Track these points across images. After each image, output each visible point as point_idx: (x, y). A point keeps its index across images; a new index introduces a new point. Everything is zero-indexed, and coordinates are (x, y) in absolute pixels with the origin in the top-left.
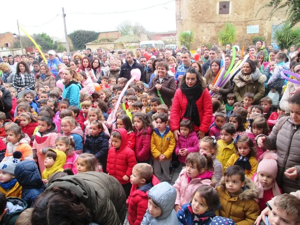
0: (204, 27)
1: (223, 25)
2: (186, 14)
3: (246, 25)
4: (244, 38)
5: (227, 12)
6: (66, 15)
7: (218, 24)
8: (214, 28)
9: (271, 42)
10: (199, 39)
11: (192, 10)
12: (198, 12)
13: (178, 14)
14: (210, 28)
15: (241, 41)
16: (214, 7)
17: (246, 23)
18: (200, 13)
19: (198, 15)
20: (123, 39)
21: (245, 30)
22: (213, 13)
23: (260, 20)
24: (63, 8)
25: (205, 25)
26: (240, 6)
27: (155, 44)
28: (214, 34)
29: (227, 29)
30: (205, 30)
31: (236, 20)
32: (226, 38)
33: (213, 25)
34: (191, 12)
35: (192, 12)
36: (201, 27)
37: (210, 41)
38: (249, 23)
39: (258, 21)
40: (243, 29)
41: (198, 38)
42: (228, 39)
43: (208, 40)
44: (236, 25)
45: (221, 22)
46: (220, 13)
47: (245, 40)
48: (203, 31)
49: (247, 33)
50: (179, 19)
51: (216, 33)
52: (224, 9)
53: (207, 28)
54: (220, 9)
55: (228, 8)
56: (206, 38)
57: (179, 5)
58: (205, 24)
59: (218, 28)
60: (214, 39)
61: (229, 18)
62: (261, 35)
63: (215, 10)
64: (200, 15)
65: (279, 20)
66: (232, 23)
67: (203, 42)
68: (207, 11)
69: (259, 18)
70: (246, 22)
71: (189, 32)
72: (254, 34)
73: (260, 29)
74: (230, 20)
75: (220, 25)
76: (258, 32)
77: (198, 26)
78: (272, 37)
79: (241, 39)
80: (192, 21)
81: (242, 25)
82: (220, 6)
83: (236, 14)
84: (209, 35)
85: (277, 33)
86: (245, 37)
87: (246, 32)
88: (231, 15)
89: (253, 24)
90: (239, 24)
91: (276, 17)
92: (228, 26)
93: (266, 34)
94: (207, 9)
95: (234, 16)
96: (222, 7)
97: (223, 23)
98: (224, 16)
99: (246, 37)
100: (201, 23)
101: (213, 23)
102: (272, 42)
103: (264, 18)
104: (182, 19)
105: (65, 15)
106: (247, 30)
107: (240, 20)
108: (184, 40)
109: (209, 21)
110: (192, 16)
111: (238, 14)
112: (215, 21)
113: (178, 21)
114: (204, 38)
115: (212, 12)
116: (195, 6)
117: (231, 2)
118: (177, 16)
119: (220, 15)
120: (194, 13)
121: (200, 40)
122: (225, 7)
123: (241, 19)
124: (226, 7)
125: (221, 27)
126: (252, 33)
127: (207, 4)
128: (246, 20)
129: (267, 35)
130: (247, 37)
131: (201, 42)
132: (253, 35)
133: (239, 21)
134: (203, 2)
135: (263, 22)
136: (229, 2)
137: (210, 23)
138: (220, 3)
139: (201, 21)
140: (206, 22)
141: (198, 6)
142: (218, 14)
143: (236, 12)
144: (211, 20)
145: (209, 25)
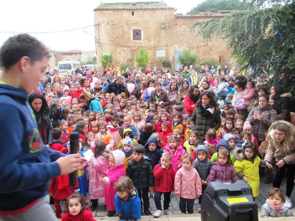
0: (121, 50)
1: (138, 49)
2: (105, 39)
3: (155, 50)
4: (155, 61)
5: (140, 39)
7: (133, 48)
8: (129, 51)
9: (175, 65)
11: (110, 35)
12: (115, 37)
13: (97, 38)
14: (126, 51)
16: (129, 34)
17: (155, 48)
18: (117, 38)
19: (115, 40)
21: (155, 54)
22: (128, 38)
23: (166, 47)
25: (122, 48)
26: (150, 34)
28: (129, 56)
29: (142, 53)
30: (121, 52)
31: (147, 45)
32: (141, 60)
33: (129, 49)
34: (109, 36)
35: (110, 36)
36: (119, 50)
37: (126, 62)
38: (157, 48)
39: (164, 47)
40: (153, 53)
41: (116, 59)
42: (143, 61)
43: (125, 62)
45: (135, 47)
46: (134, 39)
48: (120, 54)
50: (98, 42)
51: (132, 56)
52: (137, 36)
53: (124, 51)
54: (134, 36)
56: (123, 60)
57: (98, 30)
58: (122, 47)
59: (133, 51)
60: (131, 60)
61: (141, 43)
62: (167, 58)
63: (130, 37)
64: (117, 39)
65: (180, 47)
66: (144, 48)
67: (121, 63)
68: (123, 36)
69: (165, 45)
70: (155, 47)
71: (109, 54)
72: (162, 57)
73: (166, 54)
74: (142, 45)
75: (135, 49)
76: (165, 56)
77: (116, 49)
78: (176, 60)
79: (152, 61)
80: (110, 44)
81: (152, 49)
82: (134, 33)
84: (125, 57)
85: (180, 57)
86: (155, 60)
87: (156, 56)
88: (143, 42)
89: (161, 49)
90: (150, 48)
91: (178, 44)
92: (142, 51)
93: (171, 58)
95: (145, 42)
96: (135, 34)
97: (137, 47)
98: (137, 41)
99: (156, 60)
100: (118, 46)
102: (175, 63)
103: (169, 45)
104: (101, 43)
106: (157, 54)
107: (150, 46)
108: (105, 61)
109: (125, 45)
110: (110, 40)
111: (149, 41)
112: (130, 46)
113: (98, 44)
114: (122, 59)
115: (127, 37)
116: (112, 32)
118: (96, 40)
120: (111, 38)
121: (118, 61)
122: (137, 34)
124: (139, 34)
125: (135, 51)
126: (160, 56)
127: (122, 31)
130: (156, 59)
131: (119, 63)
132: (161, 58)
133: (149, 47)
134: (119, 29)
135: (168, 48)
136: (141, 30)
137: (126, 47)
138: (134, 30)
139: (118, 45)
140: (122, 46)
141: (115, 32)
142: (132, 39)
143: (146, 39)
144: (127, 45)
145: (125, 48)
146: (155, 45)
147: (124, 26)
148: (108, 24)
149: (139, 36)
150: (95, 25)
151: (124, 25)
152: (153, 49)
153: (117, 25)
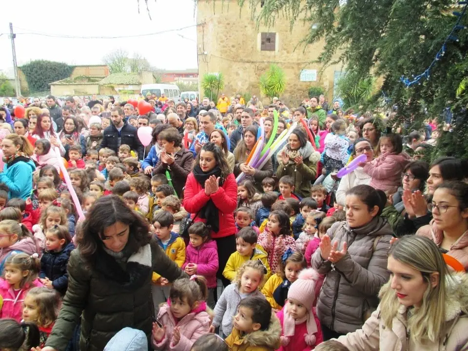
0: (239, 68)
1: (267, 67)
2: (213, 48)
3: (299, 69)
4: (297, 88)
5: (272, 49)
6: (16, 36)
7: (259, 65)
8: (253, 70)
9: (333, 95)
10: (232, 86)
11: (222, 42)
12: (230, 45)
13: (200, 46)
14: (248, 70)
15: (292, 91)
16: (255, 39)
17: (300, 66)
18: (233, 46)
19: (230, 50)
20: (114, 79)
21: (298, 76)
22: (252, 48)
24: (11, 24)
25: (240, 65)
26: (290, 41)
27: (165, 90)
28: (253, 79)
29: (273, 74)
30: (240, 72)
31: (285, 60)
32: (270, 86)
33: (253, 66)
34: (220, 44)
35: (222, 44)
36: (236, 66)
37: (247, 89)
38: (303, 66)
39: (315, 63)
40: (295, 74)
41: (231, 84)
42: (274, 88)
43: (246, 87)
44: (284, 68)
45: (263, 62)
46: (262, 49)
47: (299, 90)
48: (237, 74)
49: (301, 80)
50: (201, 54)
51: (257, 79)
52: (268, 43)
53: (244, 69)
54: (263, 43)
55: (274, 42)
56: (242, 85)
57: (202, 33)
58: (240, 63)
59: (260, 70)
60: (253, 86)
61: (275, 57)
62: (319, 84)
63: (256, 46)
64: (233, 50)
66: (279, 65)
67: (238, 90)
68: (243, 44)
70: (299, 64)
71: (216, 74)
72: (310, 82)
73: (318, 76)
74: (277, 60)
75: (263, 66)
76: (315, 80)
77: (230, 67)
78: (335, 87)
79: (292, 89)
80: (222, 58)
81: (293, 68)
82: (262, 39)
83: (285, 52)
84: (246, 81)
86: (297, 86)
87: (299, 79)
88: (278, 53)
89: (309, 68)
90: (290, 66)
92: (273, 69)
93: (326, 84)
94: (243, 42)
95: (282, 54)
96: (265, 40)
97: (266, 63)
98: (268, 53)
99: (299, 86)
100: (235, 61)
101: (253, 62)
104: (206, 55)
105: (14, 36)
106: (301, 76)
107: (290, 61)
108: (208, 87)
109: (246, 59)
110: (221, 51)
111: (288, 52)
112: (255, 61)
113: (201, 57)
114: (240, 84)
115: (250, 46)
116: (226, 36)
117: (277, 34)
118: (198, 49)
119: (263, 51)
120: (224, 47)
121: (234, 87)
122: (269, 40)
123: (292, 60)
124: (271, 40)
125: (264, 69)
126: (308, 80)
127: (243, 35)
128: (299, 62)
129: (328, 85)
130: (301, 85)
131: (235, 90)
132: (309, 84)
133: (289, 63)
134: (237, 31)
136: (275, 34)
137: (248, 62)
138: (263, 34)
139: (235, 59)
140: (242, 61)
141: (230, 36)
142: (260, 50)
143: (285, 49)
144: (250, 58)
145: (247, 65)
146: (298, 60)
147: (246, 27)
148: (219, 23)
149: (272, 43)
150: (198, 25)
151: (246, 24)
152: (295, 66)
153: (234, 24)
